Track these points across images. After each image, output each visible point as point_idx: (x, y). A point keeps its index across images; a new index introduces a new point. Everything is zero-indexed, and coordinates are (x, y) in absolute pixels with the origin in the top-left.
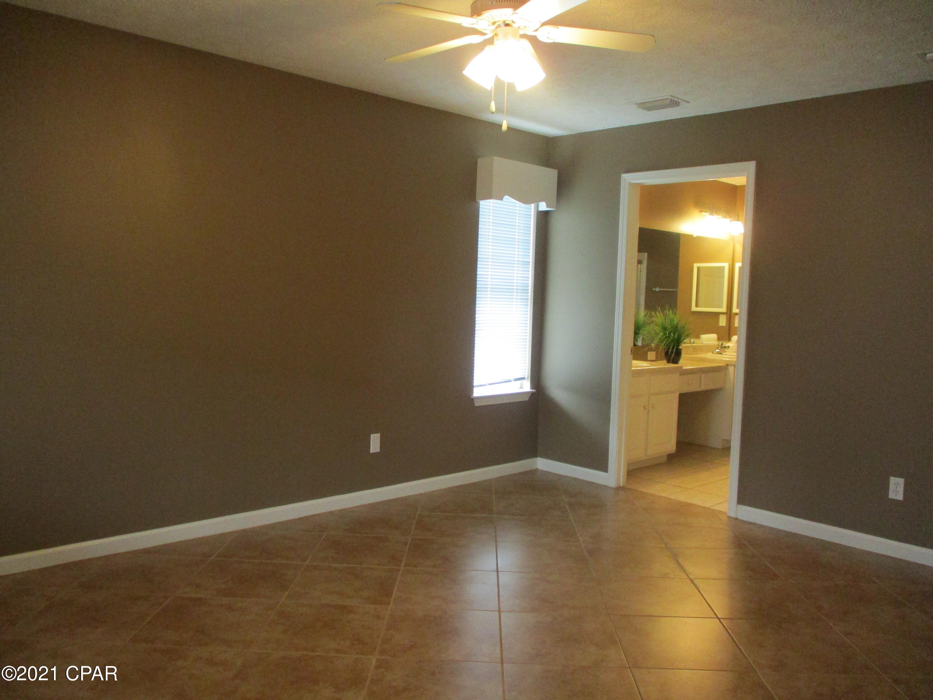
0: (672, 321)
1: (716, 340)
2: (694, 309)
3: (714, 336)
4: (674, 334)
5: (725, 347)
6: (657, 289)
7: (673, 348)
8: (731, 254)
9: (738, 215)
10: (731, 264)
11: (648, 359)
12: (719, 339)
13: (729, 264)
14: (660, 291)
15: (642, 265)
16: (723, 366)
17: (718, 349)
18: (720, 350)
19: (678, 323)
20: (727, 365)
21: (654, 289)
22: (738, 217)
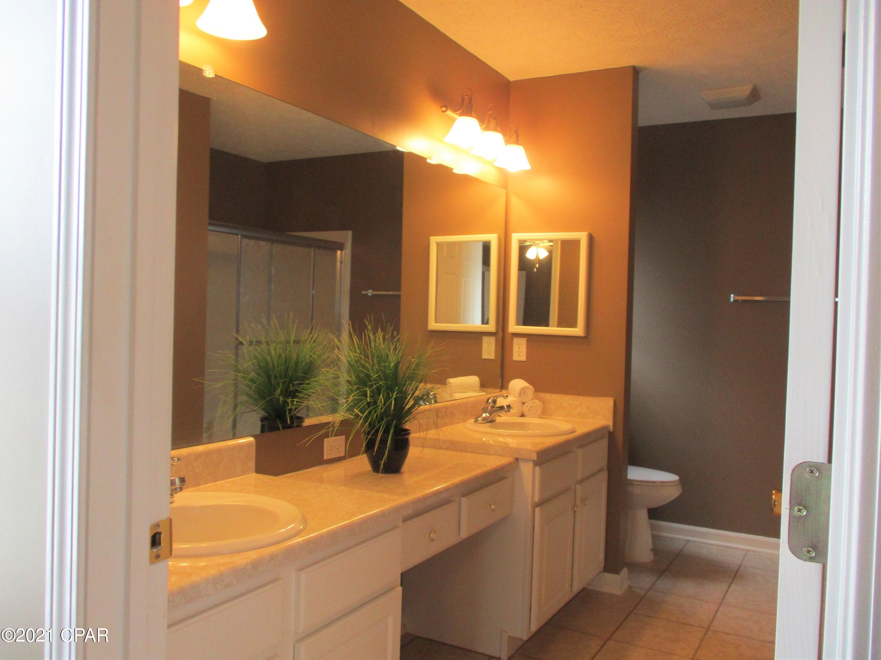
0: (382, 359)
1: (478, 388)
2: (433, 325)
3: (474, 380)
4: (388, 398)
5: (502, 408)
6: (370, 293)
7: (386, 431)
8: (503, 215)
9: (516, 132)
10: (503, 236)
11: (326, 457)
12: (483, 385)
13: (499, 237)
14: (374, 295)
15: (343, 252)
16: (510, 464)
17: (484, 410)
18: (490, 415)
19: (397, 366)
20: (517, 459)
21: (364, 292)
22: (518, 136)
